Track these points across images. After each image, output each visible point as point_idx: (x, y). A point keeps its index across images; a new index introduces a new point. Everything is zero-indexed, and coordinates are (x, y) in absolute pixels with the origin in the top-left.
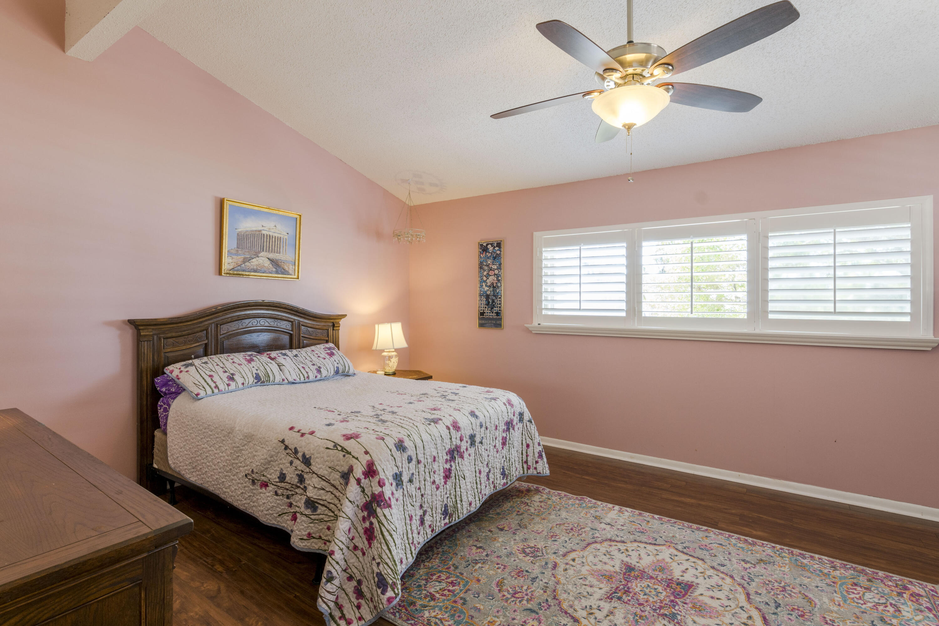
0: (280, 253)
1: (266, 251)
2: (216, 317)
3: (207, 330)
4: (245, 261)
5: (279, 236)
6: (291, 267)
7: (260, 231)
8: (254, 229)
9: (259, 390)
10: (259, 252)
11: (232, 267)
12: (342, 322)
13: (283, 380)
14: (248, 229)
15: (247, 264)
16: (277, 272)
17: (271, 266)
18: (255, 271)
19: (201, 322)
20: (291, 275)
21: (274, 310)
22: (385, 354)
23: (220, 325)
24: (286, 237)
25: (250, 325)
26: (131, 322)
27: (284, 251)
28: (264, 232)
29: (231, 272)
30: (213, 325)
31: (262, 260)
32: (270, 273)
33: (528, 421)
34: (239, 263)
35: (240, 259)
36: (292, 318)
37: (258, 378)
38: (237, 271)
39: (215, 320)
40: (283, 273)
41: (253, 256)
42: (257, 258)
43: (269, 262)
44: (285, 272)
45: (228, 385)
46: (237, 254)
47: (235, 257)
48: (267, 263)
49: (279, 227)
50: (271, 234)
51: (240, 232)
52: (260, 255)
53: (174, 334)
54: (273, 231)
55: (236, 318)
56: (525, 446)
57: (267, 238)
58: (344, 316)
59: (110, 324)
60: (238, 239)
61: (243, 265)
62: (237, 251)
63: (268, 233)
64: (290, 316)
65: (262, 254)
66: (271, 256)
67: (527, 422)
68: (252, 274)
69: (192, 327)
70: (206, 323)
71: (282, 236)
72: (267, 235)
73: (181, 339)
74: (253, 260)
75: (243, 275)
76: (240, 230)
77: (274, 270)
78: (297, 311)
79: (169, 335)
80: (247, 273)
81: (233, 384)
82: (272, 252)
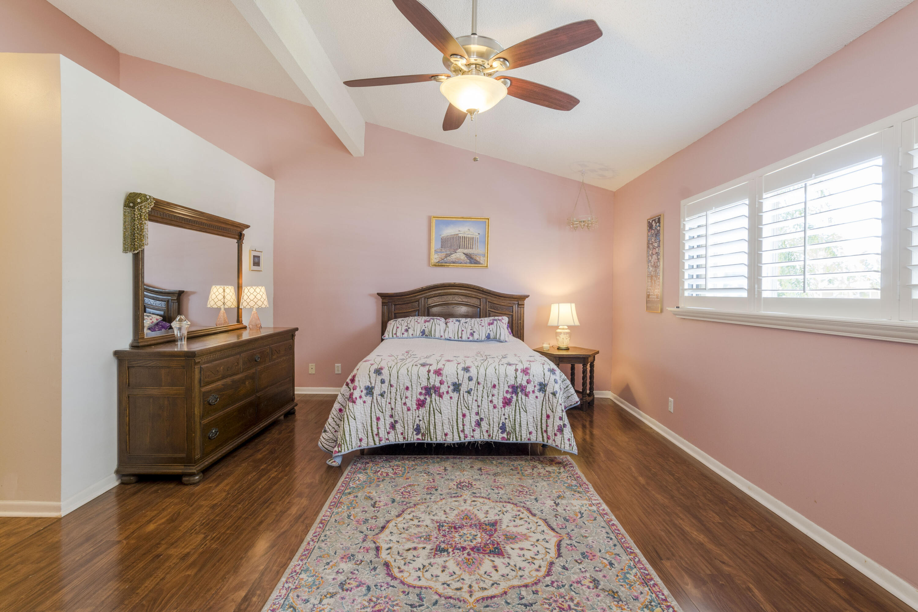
0: (472, 249)
1: (462, 248)
2: (425, 293)
3: (418, 301)
4: (448, 255)
5: (472, 236)
6: (482, 258)
7: (458, 234)
8: (453, 234)
9: (424, 340)
10: (457, 249)
11: (438, 261)
12: (526, 302)
13: (441, 336)
14: (449, 234)
15: (448, 258)
16: (471, 263)
17: (466, 258)
18: (454, 263)
19: (416, 296)
20: (482, 264)
21: (465, 290)
22: (558, 331)
23: (427, 299)
24: (478, 237)
25: (448, 299)
26: (381, 295)
27: (476, 246)
28: (460, 235)
29: (437, 264)
30: (423, 298)
31: (459, 255)
32: (466, 263)
33: (552, 393)
34: (443, 257)
35: (443, 255)
36: (480, 296)
37: (423, 332)
38: (441, 263)
39: (424, 295)
40: (475, 263)
41: (452, 253)
42: (455, 254)
43: (464, 256)
44: (477, 262)
45: (403, 334)
46: (441, 252)
47: (440, 254)
48: (463, 257)
49: (472, 230)
50: (466, 236)
51: (443, 237)
52: (457, 251)
53: (400, 303)
54: (467, 233)
55: (438, 295)
56: (545, 416)
57: (462, 239)
58: (528, 296)
59: (371, 295)
60: (441, 242)
61: (445, 259)
62: (441, 250)
63: (463, 235)
64: (479, 294)
65: (459, 250)
66: (466, 251)
67: (550, 394)
68: (452, 264)
69: (410, 299)
70: (419, 297)
71: (474, 236)
72: (462, 237)
73: (404, 306)
74: (453, 255)
75: (444, 266)
76: (443, 236)
77: (468, 261)
78: (483, 291)
79: (397, 303)
80: (448, 264)
81: (406, 334)
82: (466, 248)
